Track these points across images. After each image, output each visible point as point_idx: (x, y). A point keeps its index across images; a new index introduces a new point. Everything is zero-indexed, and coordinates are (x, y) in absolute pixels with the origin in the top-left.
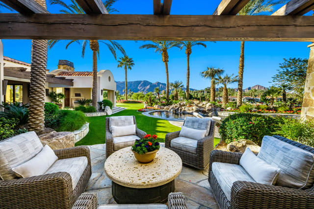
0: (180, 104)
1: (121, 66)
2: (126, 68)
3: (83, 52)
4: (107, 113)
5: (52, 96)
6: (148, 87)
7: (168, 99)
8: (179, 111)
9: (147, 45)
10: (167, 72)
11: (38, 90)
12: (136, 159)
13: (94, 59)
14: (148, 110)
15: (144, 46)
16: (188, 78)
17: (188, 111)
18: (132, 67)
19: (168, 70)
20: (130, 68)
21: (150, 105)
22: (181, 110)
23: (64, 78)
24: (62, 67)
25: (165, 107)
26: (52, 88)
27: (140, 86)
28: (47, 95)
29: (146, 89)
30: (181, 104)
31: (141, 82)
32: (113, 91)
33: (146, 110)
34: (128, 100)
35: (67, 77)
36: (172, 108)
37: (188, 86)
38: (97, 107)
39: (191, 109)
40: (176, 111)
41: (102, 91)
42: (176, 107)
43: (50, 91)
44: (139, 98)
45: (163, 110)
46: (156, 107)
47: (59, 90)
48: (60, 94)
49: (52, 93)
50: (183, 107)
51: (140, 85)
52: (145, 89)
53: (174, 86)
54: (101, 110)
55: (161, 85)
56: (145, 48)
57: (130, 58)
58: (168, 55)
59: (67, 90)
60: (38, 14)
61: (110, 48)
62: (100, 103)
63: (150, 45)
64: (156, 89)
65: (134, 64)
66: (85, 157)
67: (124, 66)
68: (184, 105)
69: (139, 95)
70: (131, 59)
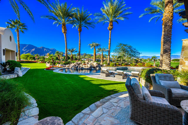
4: (18, 75)
6: (33, 50)
17: (85, 68)
22: (80, 67)
25: (67, 66)
27: (25, 49)
29: (32, 51)
30: (78, 63)
32: (12, 51)
39: (87, 66)
40: (76, 68)
44: (28, 58)
46: (59, 65)
52: (30, 51)
55: (45, 49)
62: (4, 65)
68: (80, 64)
69: (28, 56)
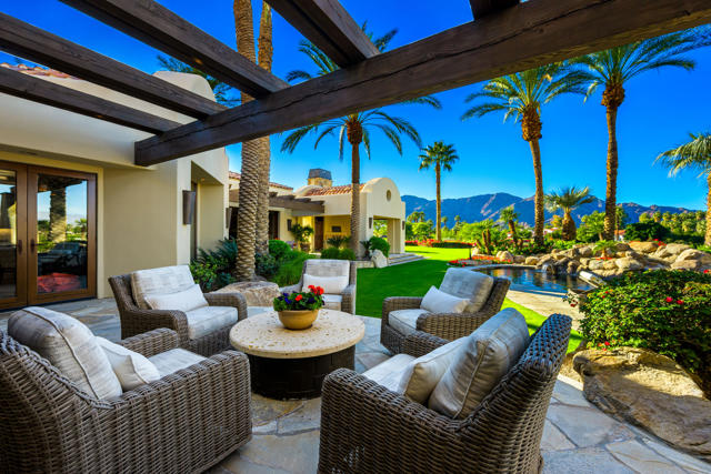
0: (576, 251)
1: (427, 165)
2: (438, 169)
3: (342, 153)
4: (375, 264)
5: (296, 231)
7: (539, 239)
8: (569, 269)
9: (479, 108)
10: (538, 166)
11: (247, 218)
12: (279, 323)
13: (353, 160)
14: (474, 263)
15: (469, 113)
16: (613, 174)
18: (452, 166)
19: (542, 161)
20: (449, 168)
21: (486, 251)
23: (308, 200)
24: (313, 181)
25: (528, 259)
26: (297, 219)
27: (487, 209)
28: (290, 229)
30: (581, 251)
31: (489, 196)
32: (396, 220)
33: (469, 262)
34: (444, 240)
35: (314, 198)
36: (546, 262)
37: (611, 200)
38: (360, 250)
39: (610, 266)
40: (557, 270)
41: (370, 219)
42: (560, 257)
43: (293, 222)
45: (522, 265)
46: (500, 256)
47: (307, 221)
48: (307, 228)
49: (297, 226)
50: (583, 261)
51: (486, 205)
53: (560, 202)
54: (367, 257)
56: (473, 118)
57: (448, 144)
58: (542, 119)
59: (319, 221)
60: (214, 116)
61: (387, 134)
62: (366, 245)
63: (486, 106)
64: (506, 212)
65: (456, 157)
66: (236, 309)
67: (433, 166)
68: (589, 255)
70: (450, 147)
